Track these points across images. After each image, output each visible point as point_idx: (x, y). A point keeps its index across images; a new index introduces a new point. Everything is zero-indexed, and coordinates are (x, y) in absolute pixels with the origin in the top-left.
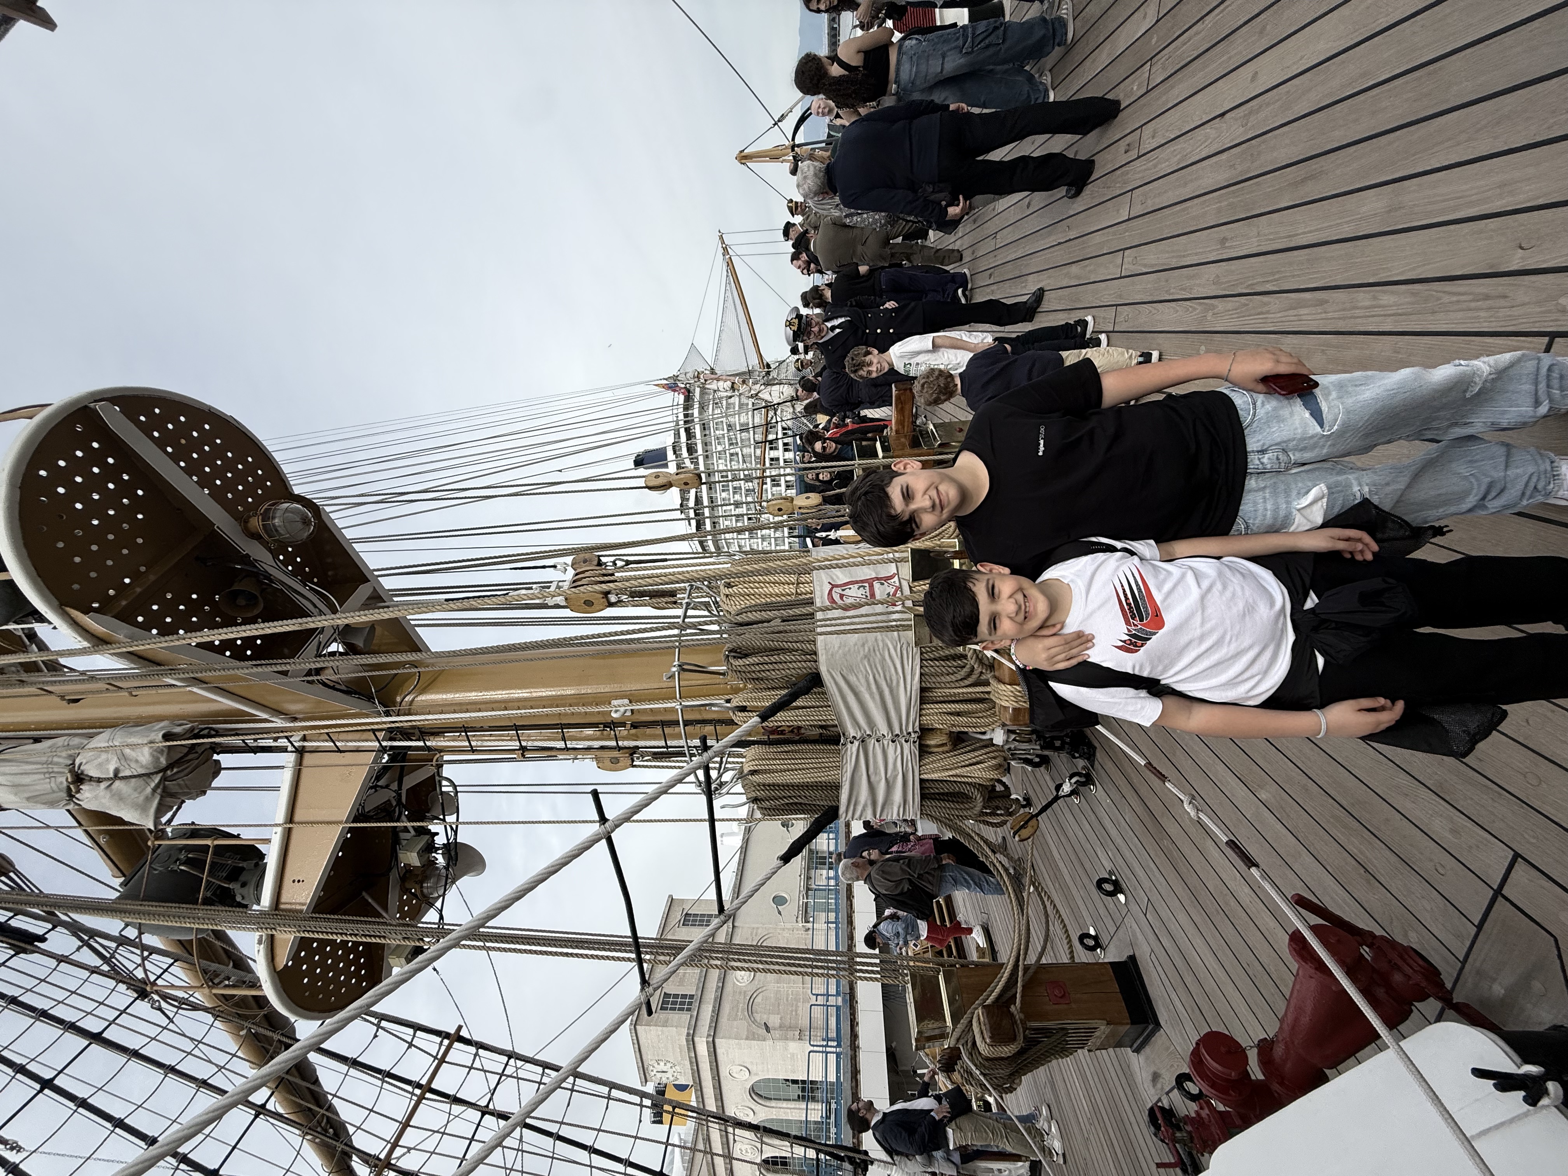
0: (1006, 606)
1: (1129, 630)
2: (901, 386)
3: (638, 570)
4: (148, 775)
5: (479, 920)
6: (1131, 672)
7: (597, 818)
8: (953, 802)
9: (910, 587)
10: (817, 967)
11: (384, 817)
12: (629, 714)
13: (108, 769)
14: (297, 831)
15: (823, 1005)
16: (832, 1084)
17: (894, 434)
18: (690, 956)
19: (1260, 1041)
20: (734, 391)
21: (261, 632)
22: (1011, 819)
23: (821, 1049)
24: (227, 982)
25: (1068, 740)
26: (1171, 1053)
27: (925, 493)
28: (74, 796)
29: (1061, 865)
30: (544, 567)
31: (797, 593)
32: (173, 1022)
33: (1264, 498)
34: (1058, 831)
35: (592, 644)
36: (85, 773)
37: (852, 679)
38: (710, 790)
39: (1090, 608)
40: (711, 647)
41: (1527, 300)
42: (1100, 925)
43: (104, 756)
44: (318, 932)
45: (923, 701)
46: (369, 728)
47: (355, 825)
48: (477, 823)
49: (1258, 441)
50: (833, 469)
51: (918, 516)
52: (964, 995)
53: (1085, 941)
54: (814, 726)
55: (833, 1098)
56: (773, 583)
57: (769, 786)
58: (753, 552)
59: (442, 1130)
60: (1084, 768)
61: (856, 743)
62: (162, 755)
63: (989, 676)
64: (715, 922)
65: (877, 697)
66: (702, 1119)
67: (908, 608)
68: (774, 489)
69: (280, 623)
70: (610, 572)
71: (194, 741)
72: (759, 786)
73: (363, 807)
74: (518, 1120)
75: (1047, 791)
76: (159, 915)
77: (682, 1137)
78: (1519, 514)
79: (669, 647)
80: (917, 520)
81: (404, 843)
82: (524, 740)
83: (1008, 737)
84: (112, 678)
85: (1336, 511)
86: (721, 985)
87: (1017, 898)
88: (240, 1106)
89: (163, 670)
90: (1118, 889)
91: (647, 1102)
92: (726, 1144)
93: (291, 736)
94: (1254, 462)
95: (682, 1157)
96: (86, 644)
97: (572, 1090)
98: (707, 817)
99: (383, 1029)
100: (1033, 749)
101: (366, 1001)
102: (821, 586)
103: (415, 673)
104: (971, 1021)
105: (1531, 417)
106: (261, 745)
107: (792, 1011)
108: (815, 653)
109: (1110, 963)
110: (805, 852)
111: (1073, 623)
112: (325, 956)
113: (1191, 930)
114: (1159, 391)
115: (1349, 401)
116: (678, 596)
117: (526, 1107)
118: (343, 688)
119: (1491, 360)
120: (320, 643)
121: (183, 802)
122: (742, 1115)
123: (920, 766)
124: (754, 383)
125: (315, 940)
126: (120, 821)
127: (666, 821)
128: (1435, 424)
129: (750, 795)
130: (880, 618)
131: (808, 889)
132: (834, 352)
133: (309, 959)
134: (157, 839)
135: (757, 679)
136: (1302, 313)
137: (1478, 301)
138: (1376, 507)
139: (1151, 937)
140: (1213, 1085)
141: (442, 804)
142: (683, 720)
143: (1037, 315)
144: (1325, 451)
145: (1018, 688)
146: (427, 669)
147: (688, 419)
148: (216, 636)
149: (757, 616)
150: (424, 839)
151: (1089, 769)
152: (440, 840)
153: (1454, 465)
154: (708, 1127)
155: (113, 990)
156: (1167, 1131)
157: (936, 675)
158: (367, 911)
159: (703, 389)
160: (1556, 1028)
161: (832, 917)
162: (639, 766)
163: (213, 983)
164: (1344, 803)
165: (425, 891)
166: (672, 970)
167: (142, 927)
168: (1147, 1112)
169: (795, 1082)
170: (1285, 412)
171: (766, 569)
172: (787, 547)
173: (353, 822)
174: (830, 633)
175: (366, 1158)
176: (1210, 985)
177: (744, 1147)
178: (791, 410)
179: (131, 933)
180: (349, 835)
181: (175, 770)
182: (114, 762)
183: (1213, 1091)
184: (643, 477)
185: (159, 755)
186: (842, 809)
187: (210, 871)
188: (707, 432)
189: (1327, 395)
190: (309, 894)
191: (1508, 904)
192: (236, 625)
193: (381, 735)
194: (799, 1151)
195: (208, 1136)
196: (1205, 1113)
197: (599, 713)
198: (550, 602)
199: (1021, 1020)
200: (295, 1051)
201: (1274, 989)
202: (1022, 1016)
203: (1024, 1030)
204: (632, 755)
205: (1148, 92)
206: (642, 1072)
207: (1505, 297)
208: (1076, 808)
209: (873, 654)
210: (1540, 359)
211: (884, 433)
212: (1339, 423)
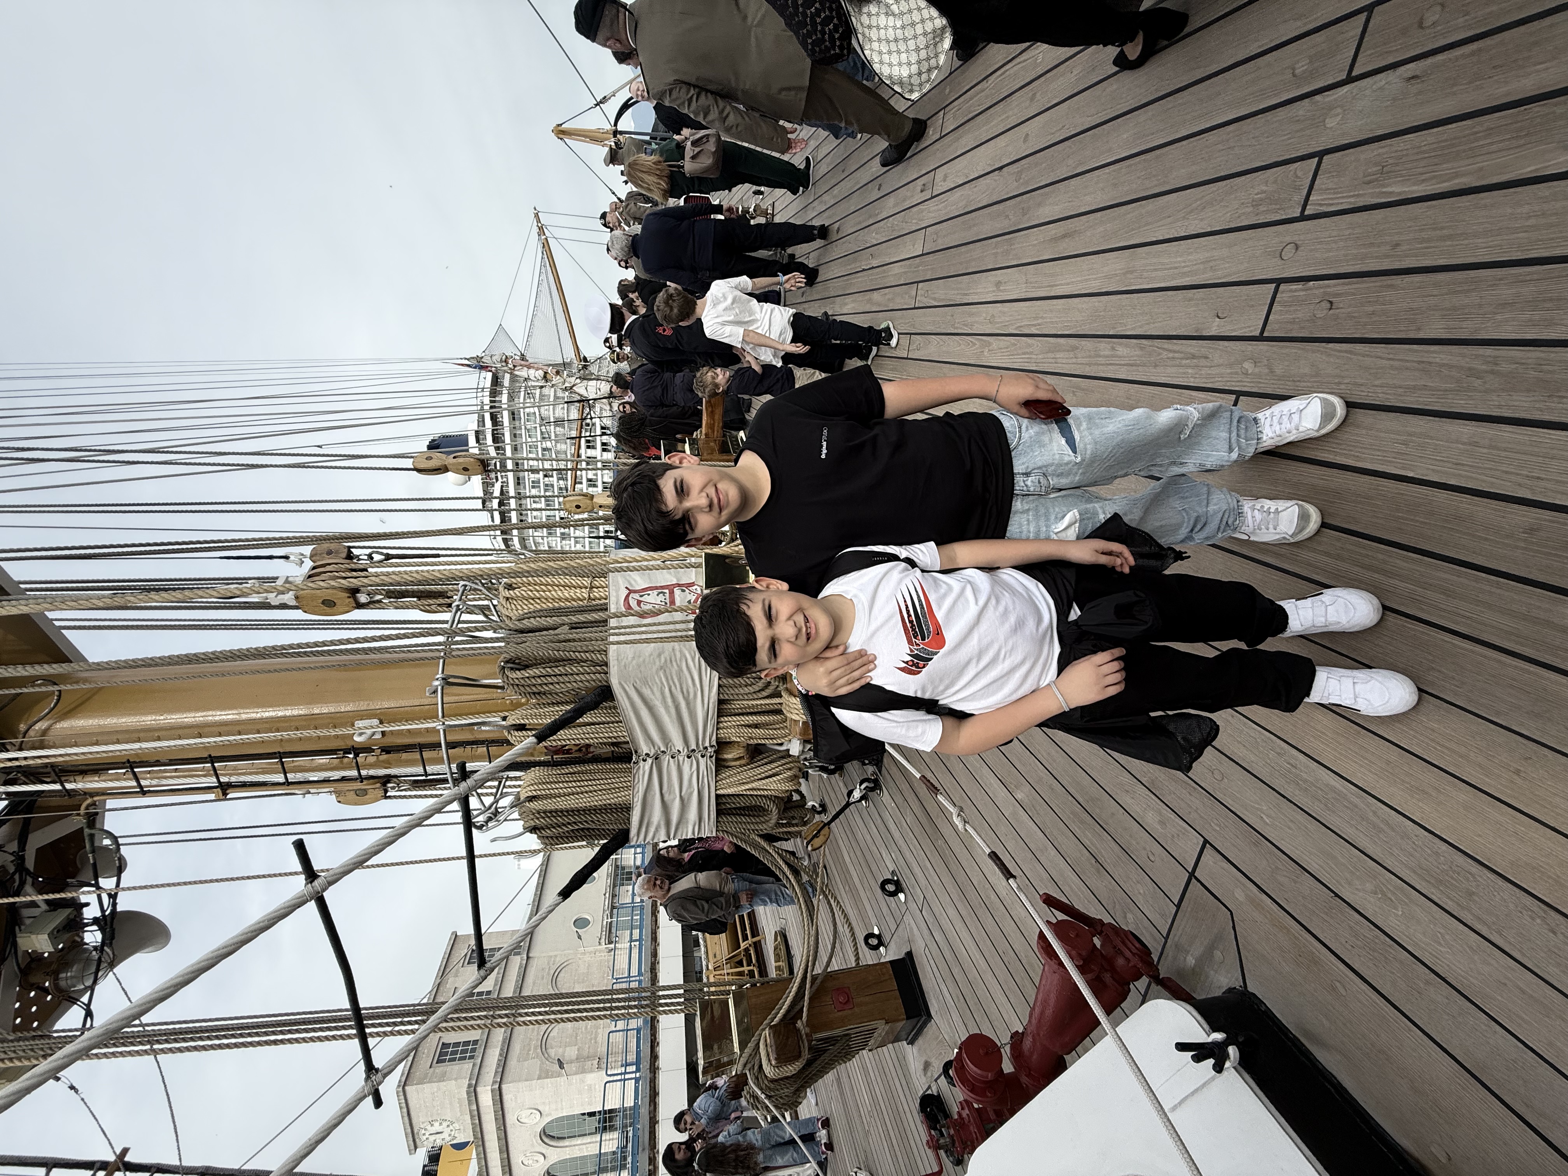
0: (786, 630)
1: (911, 651)
3: (399, 565)
6: (913, 695)
7: (301, 875)
8: (749, 816)
12: (378, 736)
15: (623, 1029)
16: (630, 1109)
17: (703, 437)
19: (1012, 1036)
20: (547, 381)
22: (805, 829)
23: (619, 1077)
26: (940, 1041)
27: (702, 490)
30: (270, 557)
31: (589, 598)
33: (1028, 520)
34: (850, 835)
37: (646, 692)
39: (873, 627)
40: (485, 656)
41: (1221, 361)
42: (883, 924)
45: (721, 713)
49: (1023, 464)
51: (693, 516)
52: (753, 1017)
53: (870, 941)
54: (605, 744)
55: (630, 1125)
56: (563, 586)
57: (550, 812)
58: (551, 551)
60: (874, 773)
61: (649, 761)
65: (673, 711)
70: (363, 566)
72: (539, 813)
75: (840, 797)
78: (1213, 546)
80: (692, 520)
81: (28, 922)
82: (224, 775)
83: (804, 747)
87: (807, 908)
90: (899, 889)
94: (1020, 483)
98: (464, 854)
102: (617, 591)
103: (53, 692)
104: (758, 1043)
105: (1226, 461)
107: (591, 1039)
108: (606, 664)
109: (890, 962)
111: (856, 642)
113: (959, 925)
115: (1097, 433)
116: (449, 597)
122: (530, 1162)
123: (716, 782)
124: (569, 376)
129: (528, 825)
130: (678, 626)
131: (613, 908)
135: (539, 694)
136: (1058, 356)
137: (1187, 359)
138: (1126, 525)
139: (926, 932)
140: (972, 1089)
141: (94, 864)
142: (446, 742)
144: (1077, 478)
146: (76, 687)
147: (494, 405)
149: (541, 622)
150: (62, 915)
151: (877, 775)
152: (91, 912)
153: (1171, 500)
159: (513, 378)
160: (1231, 990)
161: (636, 933)
162: (395, 797)
164: (1081, 800)
165: (62, 984)
168: (919, 1101)
169: (590, 1114)
170: (1045, 437)
171: (555, 569)
174: (625, 642)
186: (633, 831)
188: (517, 423)
189: (1078, 425)
191: (1199, 884)
196: (965, 1113)
197: (337, 736)
198: (274, 599)
199: (807, 1035)
202: (808, 1030)
203: (810, 1042)
204: (384, 784)
205: (941, 138)
206: (411, 1139)
207: (1207, 358)
208: (865, 811)
209: (669, 665)
210: (1232, 411)
211: (694, 436)
212: (1089, 452)
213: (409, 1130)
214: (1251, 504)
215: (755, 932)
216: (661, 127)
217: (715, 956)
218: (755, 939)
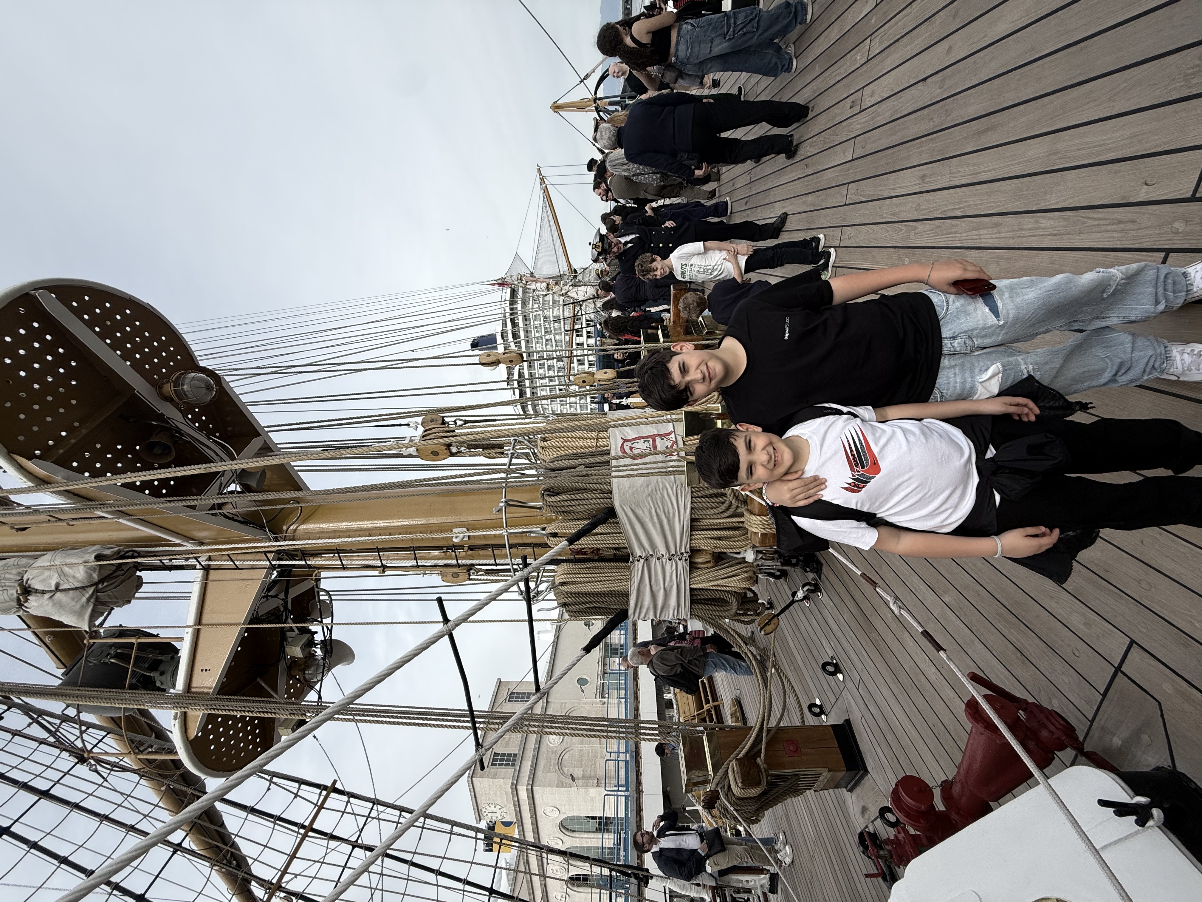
0: (761, 456)
1: (853, 475)
2: (678, 287)
3: (473, 427)
4: (84, 588)
5: (349, 698)
6: (854, 508)
7: (442, 620)
8: (714, 605)
9: (684, 442)
10: (611, 732)
11: (274, 619)
12: (466, 539)
13: (50, 584)
14: (204, 631)
15: (615, 760)
16: (622, 819)
17: (672, 324)
18: (514, 724)
19: (943, 782)
20: (549, 290)
21: (173, 475)
22: (758, 619)
23: (613, 793)
24: (150, 750)
25: (802, 558)
26: (876, 792)
27: (697, 368)
28: (23, 605)
29: (796, 653)
30: (400, 425)
31: (597, 446)
32: (107, 781)
33: (955, 374)
34: (793, 627)
35: (438, 484)
36: (32, 586)
37: (639, 512)
38: (529, 598)
39: (823, 459)
40: (530, 487)
41: (1150, 224)
42: (824, 697)
43: (47, 573)
44: (221, 710)
45: (693, 528)
46: (261, 550)
47: (251, 626)
48: (348, 624)
49: (950, 330)
50: (625, 351)
51: (692, 386)
52: (722, 751)
53: (813, 709)
54: (610, 548)
55: (622, 830)
56: (579, 438)
57: (575, 594)
58: (563, 414)
59: (321, 860)
60: (813, 579)
61: (642, 561)
62: (95, 572)
63: (743, 510)
64: (533, 698)
65: (658, 526)
66: (523, 848)
67: (682, 457)
68: (580, 367)
69: (189, 467)
70: (452, 429)
71: (121, 561)
72: (567, 594)
73: (257, 612)
74: (380, 851)
75: (785, 597)
76: (93, 698)
77: (508, 861)
78: (1140, 386)
79: (498, 488)
80: (691, 389)
81: (290, 640)
82: (384, 560)
83: (757, 556)
84: (52, 511)
85: (1009, 383)
86: (537, 746)
87: (763, 678)
88: (159, 845)
89: (95, 505)
90: (837, 670)
91: (481, 836)
92: (541, 866)
93: (199, 557)
94: (947, 345)
95: (508, 876)
96: (30, 484)
97: (423, 828)
98: (527, 618)
99: (275, 783)
100: (775, 565)
101: (259, 762)
102: (616, 441)
103: (298, 508)
104: (727, 770)
105: (1152, 313)
106: (175, 564)
107: (592, 765)
108: (611, 492)
109: (832, 726)
110: (602, 644)
111: (810, 470)
112: (227, 728)
113: (892, 701)
114: (875, 292)
115: (1018, 300)
116: (505, 448)
117: (385, 841)
118: (241, 519)
119: (1123, 268)
120: (221, 484)
121: (113, 609)
122: (553, 843)
123: (690, 579)
124: (564, 285)
125: (220, 716)
126: (60, 624)
127: (495, 621)
128: (1080, 317)
129: (560, 601)
130: (660, 465)
131: (604, 673)
132: (626, 262)
133: (214, 731)
134: (91, 637)
135: (566, 512)
136: (982, 233)
137: (1113, 224)
138: (1037, 382)
139: (862, 706)
140: (908, 816)
141: (320, 609)
142: (509, 544)
143: (782, 234)
144: (1000, 338)
145: (765, 518)
146: (307, 504)
147: (513, 312)
148: (138, 478)
149: (566, 463)
150: (306, 637)
151: (817, 580)
152: (319, 637)
153: (1093, 350)
154: (527, 853)
155: (58, 757)
156: (873, 850)
157: (703, 509)
158: (260, 693)
159: (525, 290)
160: (1158, 769)
161: (622, 693)
162: (475, 580)
163: (139, 750)
164: (1006, 604)
165: (307, 677)
166: (499, 735)
167: (80, 707)
168: (857, 836)
169: (593, 818)
170: (971, 308)
171: (573, 427)
172: (589, 411)
173: (249, 624)
174: (623, 477)
175: (262, 882)
176: (905, 741)
177: (555, 868)
178: (593, 306)
179: (72, 712)
180: (246, 634)
181: (105, 584)
182: (55, 578)
183: (906, 819)
184: (478, 355)
185: (92, 572)
186: (631, 611)
187: (135, 663)
188: (528, 323)
189: (1001, 295)
190: (214, 680)
191: (1125, 678)
192: (154, 469)
193: (271, 556)
194: (596, 870)
195: (136, 868)
196: (901, 836)
197: (443, 538)
198: (405, 452)
199: (765, 769)
200: (202, 802)
201: (953, 744)
202: (765, 766)
203: (767, 776)
204: (468, 570)
205: (868, 61)
206: (477, 813)
207: (1134, 222)
208: (807, 609)
209: (655, 493)
210: (1158, 269)
211: (665, 324)
212: (1011, 316)
213: (476, 807)
214: (1180, 348)
215: (715, 698)
216: (628, 88)
217: (685, 712)
218: (715, 704)
